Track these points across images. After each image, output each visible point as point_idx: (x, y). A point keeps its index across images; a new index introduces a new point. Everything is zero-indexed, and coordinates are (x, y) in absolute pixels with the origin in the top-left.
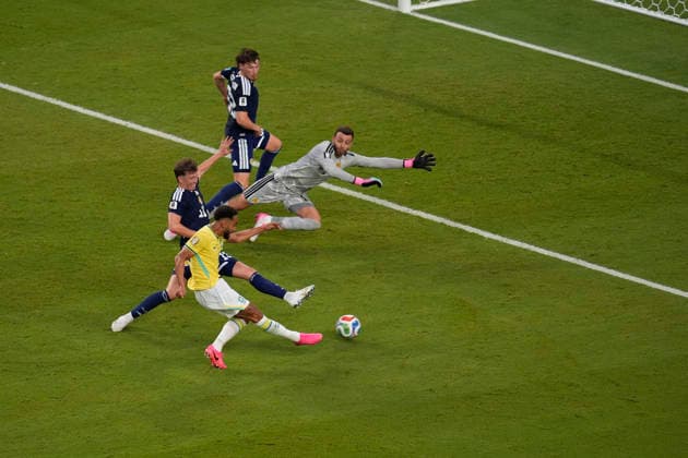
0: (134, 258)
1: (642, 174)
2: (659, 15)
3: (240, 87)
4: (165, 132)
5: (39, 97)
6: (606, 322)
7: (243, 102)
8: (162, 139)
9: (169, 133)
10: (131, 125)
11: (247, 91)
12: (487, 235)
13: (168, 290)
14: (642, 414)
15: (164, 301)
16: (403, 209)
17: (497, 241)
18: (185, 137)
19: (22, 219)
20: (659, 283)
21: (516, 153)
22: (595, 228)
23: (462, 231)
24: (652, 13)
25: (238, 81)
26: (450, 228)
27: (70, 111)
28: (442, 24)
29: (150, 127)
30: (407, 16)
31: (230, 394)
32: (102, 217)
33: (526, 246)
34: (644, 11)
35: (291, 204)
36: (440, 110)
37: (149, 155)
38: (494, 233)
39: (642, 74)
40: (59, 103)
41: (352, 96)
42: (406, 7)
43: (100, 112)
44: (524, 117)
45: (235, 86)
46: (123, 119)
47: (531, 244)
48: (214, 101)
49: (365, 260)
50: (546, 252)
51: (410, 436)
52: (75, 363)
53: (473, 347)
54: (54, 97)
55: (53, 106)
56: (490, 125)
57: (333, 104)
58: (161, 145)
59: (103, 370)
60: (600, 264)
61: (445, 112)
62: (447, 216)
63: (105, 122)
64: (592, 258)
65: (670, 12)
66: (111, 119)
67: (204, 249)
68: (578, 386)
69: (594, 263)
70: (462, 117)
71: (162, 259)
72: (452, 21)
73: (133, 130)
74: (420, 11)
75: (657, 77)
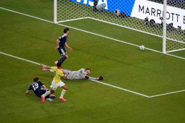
1: (111, 61)
6: (102, 95)
34: (111, 23)
42: (56, 22)
53: (72, 101)
56: (76, 49)
65: (116, 23)
75: (114, 38)
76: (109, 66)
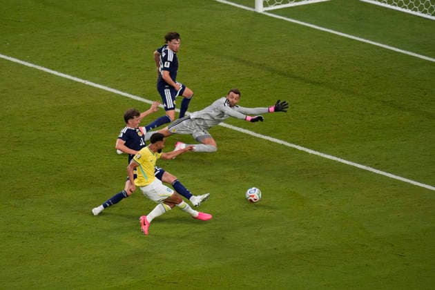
0: (90, 166)
1: (408, 113)
2: (418, 14)
3: (166, 56)
4: (109, 87)
5: (30, 65)
6: (384, 206)
7: (167, 65)
8: (107, 91)
9: (112, 88)
10: (88, 83)
11: (170, 58)
12: (310, 151)
13: (126, 190)
14: (407, 264)
15: (124, 197)
16: (258, 135)
17: (317, 155)
18: (121, 90)
19: (20, 142)
20: (418, 182)
21: (329, 100)
22: (378, 147)
23: (295, 149)
24: (414, 13)
25: (166, 52)
26: (287, 147)
27: (49, 74)
28: (282, 20)
29: (100, 84)
30: (260, 14)
31: (150, 251)
32: (70, 140)
33: (335, 158)
34: (409, 11)
35: (197, 136)
36: (281, 73)
37: (99, 102)
38: (315, 150)
39: (408, 50)
40: (43, 69)
41: (226, 64)
42: (260, 8)
43: (69, 75)
44: (334, 78)
45: (164, 55)
46: (83, 79)
47: (338, 157)
48: (139, 68)
49: (234, 167)
50: (348, 163)
51: (263, 277)
52: (53, 232)
53: (302, 222)
54: (39, 65)
55: (39, 71)
56: (313, 83)
57: (215, 69)
58: (107, 95)
59: (70, 236)
60: (382, 170)
61: (285, 75)
62: (285, 140)
63: (72, 81)
64: (377, 166)
65: (425, 12)
66: (75, 79)
67: (144, 161)
68: (367, 246)
69: (378, 169)
70: (296, 78)
71: (107, 166)
72: (289, 17)
73: (88, 85)
74: (269, 12)
75: (417, 53)
76: (403, 128)
